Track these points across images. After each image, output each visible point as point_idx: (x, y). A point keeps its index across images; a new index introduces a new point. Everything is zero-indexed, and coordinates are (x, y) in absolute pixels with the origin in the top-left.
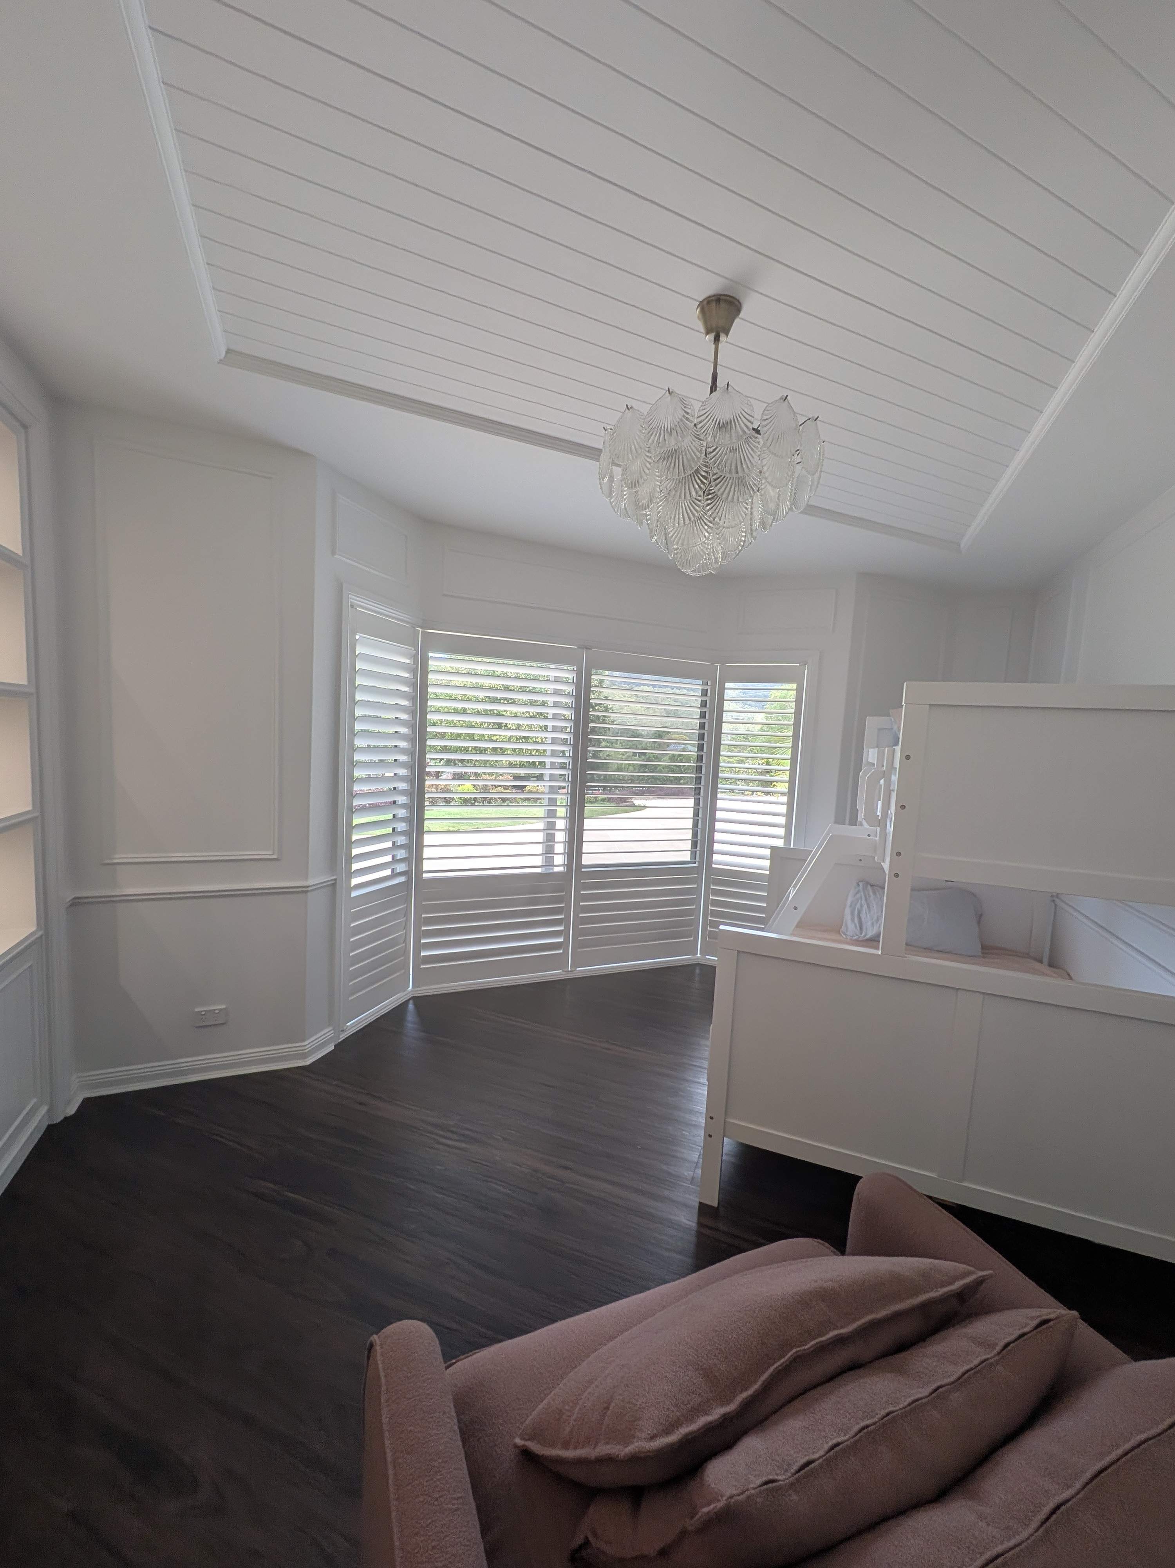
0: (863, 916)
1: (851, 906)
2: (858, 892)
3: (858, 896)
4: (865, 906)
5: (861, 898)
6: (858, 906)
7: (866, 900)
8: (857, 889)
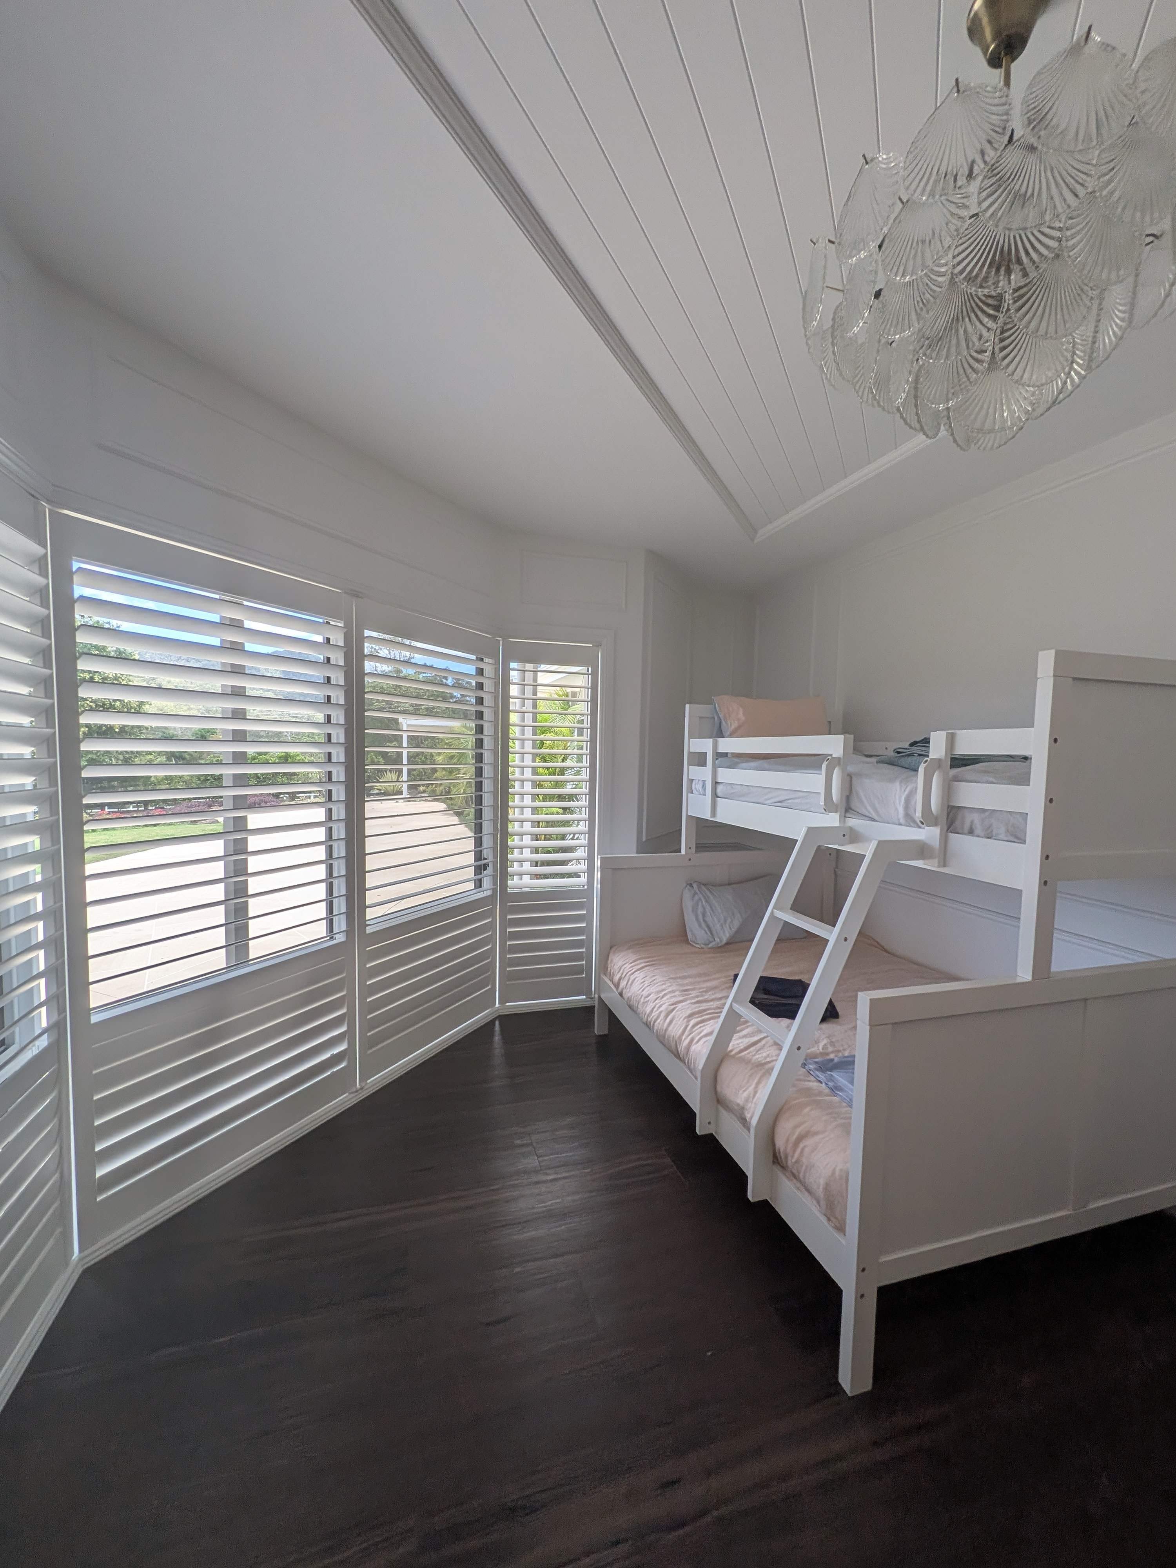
0: (709, 919)
1: (693, 911)
2: (695, 893)
3: (696, 898)
4: (708, 909)
5: (700, 899)
6: (700, 909)
7: (707, 901)
8: (693, 892)
